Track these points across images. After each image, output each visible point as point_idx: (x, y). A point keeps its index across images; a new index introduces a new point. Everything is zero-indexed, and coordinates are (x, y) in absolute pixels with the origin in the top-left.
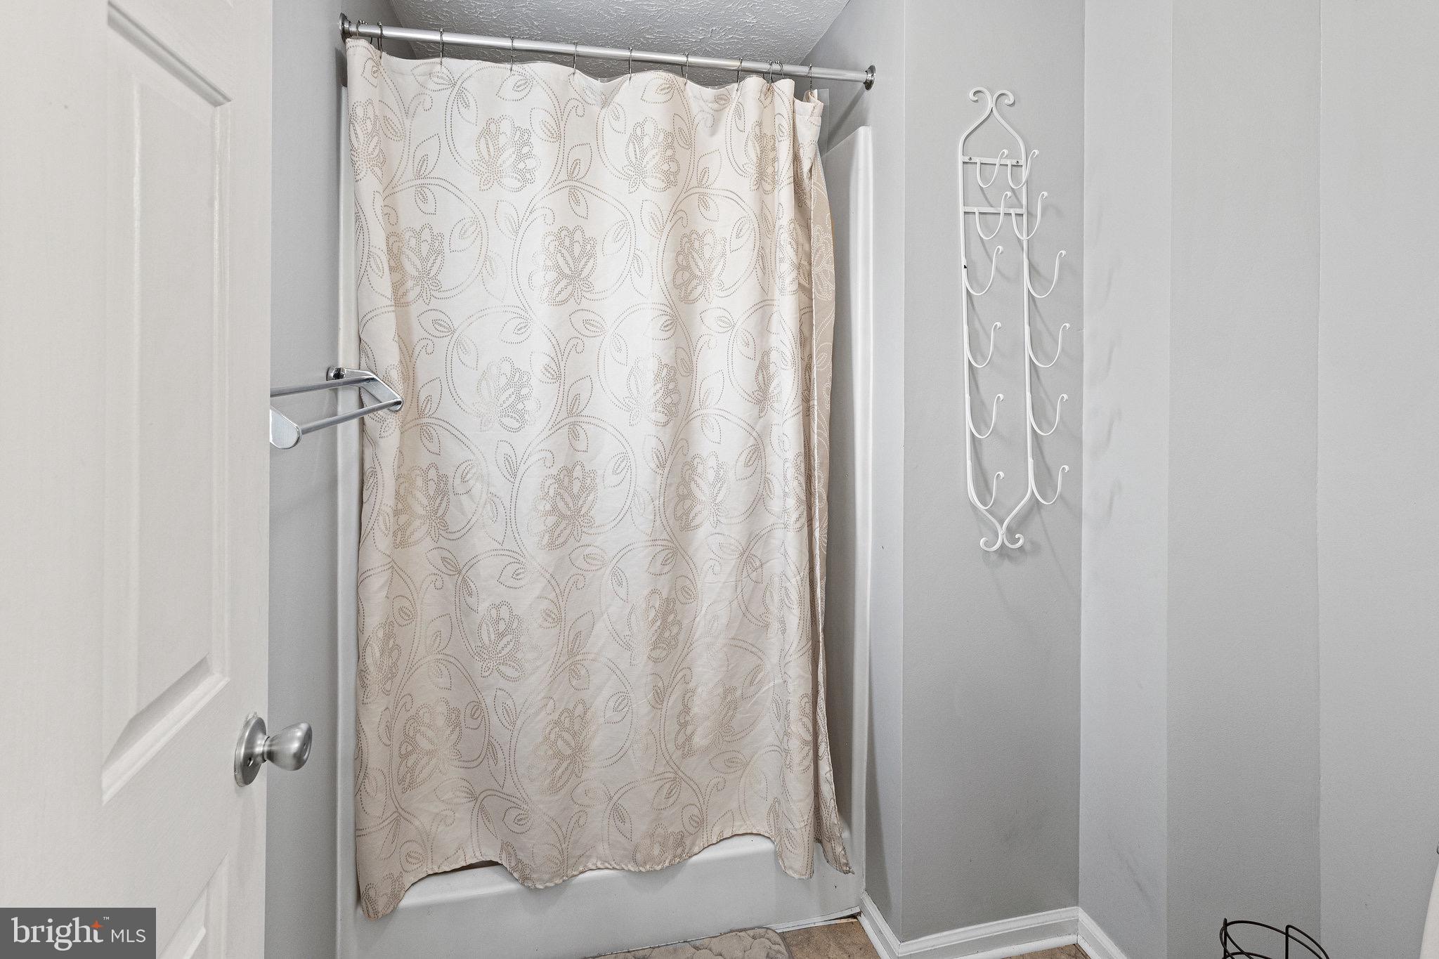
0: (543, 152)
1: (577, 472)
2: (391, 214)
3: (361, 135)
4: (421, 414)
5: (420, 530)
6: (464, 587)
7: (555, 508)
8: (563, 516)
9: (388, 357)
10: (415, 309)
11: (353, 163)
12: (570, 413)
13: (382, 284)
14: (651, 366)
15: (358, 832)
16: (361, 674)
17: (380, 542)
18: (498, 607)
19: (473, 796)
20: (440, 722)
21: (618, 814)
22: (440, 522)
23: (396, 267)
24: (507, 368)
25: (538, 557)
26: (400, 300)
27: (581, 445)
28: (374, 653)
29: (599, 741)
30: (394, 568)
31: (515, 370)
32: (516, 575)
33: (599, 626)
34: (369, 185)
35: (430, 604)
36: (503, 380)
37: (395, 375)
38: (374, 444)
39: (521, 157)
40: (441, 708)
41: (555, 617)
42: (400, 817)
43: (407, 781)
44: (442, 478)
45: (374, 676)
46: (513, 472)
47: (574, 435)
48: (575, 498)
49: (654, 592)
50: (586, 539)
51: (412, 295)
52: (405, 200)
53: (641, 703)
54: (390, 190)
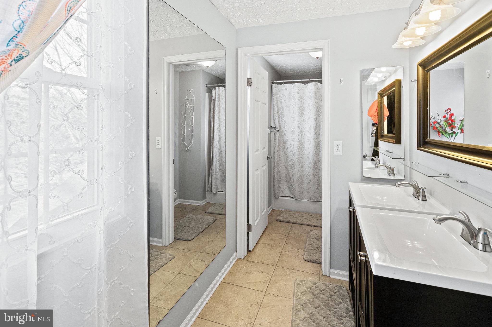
0: (297, 96)
1: (302, 141)
2: (277, 105)
3: (274, 96)
4: (281, 133)
5: (281, 149)
6: (287, 157)
7: (299, 146)
8: (300, 147)
9: (277, 124)
10: (281, 118)
11: (273, 100)
12: (301, 133)
13: (276, 115)
14: (313, 126)
15: (274, 186)
16: (274, 165)
17: (276, 148)
18: (291, 159)
19: (288, 187)
20: (284, 176)
21: (308, 192)
22: (284, 147)
23: (278, 112)
24: (292, 126)
25: (297, 153)
26: (279, 117)
27: (303, 137)
28: (276, 163)
29: (305, 181)
30: (278, 154)
32: (294, 155)
33: (306, 165)
34: (275, 102)
35: (283, 159)
37: (278, 127)
38: (276, 136)
39: (294, 97)
40: (284, 174)
41: (299, 161)
42: (279, 187)
43: (280, 182)
44: (284, 141)
45: (276, 166)
46: (293, 140)
47: (302, 136)
48: (302, 145)
49: (313, 160)
50: (303, 151)
51: (280, 116)
52: (279, 103)
53: (311, 176)
54: (277, 102)
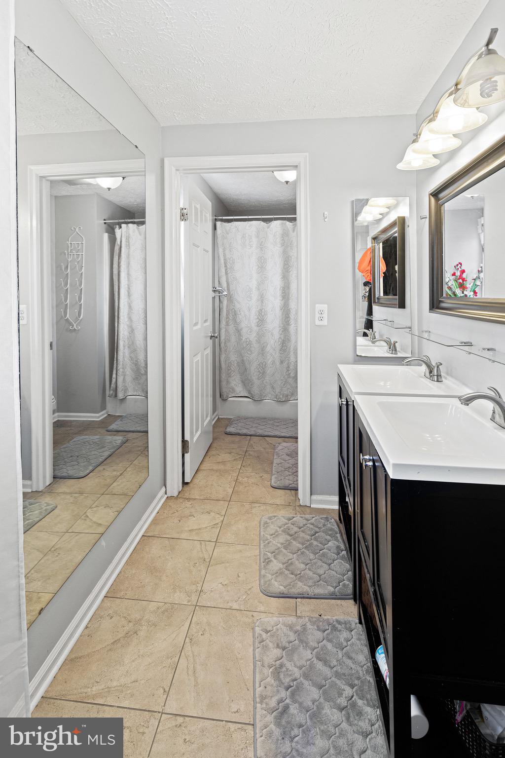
0: (254, 240)
1: (263, 311)
2: (225, 255)
3: (219, 241)
4: (231, 297)
5: (231, 322)
6: (240, 335)
7: (258, 318)
8: (260, 320)
9: (225, 285)
10: (229, 275)
11: (218, 246)
12: (261, 297)
13: (223, 270)
14: (279, 287)
15: (220, 381)
16: (220, 349)
17: (223, 323)
18: (246, 339)
19: (243, 382)
20: (235, 365)
21: (273, 388)
22: (235, 320)
23: (226, 266)
24: (248, 287)
25: (255, 328)
26: (226, 273)
27: (264, 305)
28: (222, 345)
29: (269, 371)
30: (226, 331)
31: (250, 288)
32: (250, 332)
33: (269, 345)
34: (221, 250)
35: (233, 339)
36: (247, 290)
37: (226, 289)
38: (222, 303)
39: (250, 242)
40: (236, 362)
41: (258, 342)
42: (228, 382)
43: (229, 375)
44: (235, 311)
45: (223, 349)
46: (249, 310)
47: (262, 302)
48: (263, 316)
49: (280, 338)
50: (265, 326)
51: (229, 272)
52: (227, 252)
53: (278, 363)
54: (224, 250)
